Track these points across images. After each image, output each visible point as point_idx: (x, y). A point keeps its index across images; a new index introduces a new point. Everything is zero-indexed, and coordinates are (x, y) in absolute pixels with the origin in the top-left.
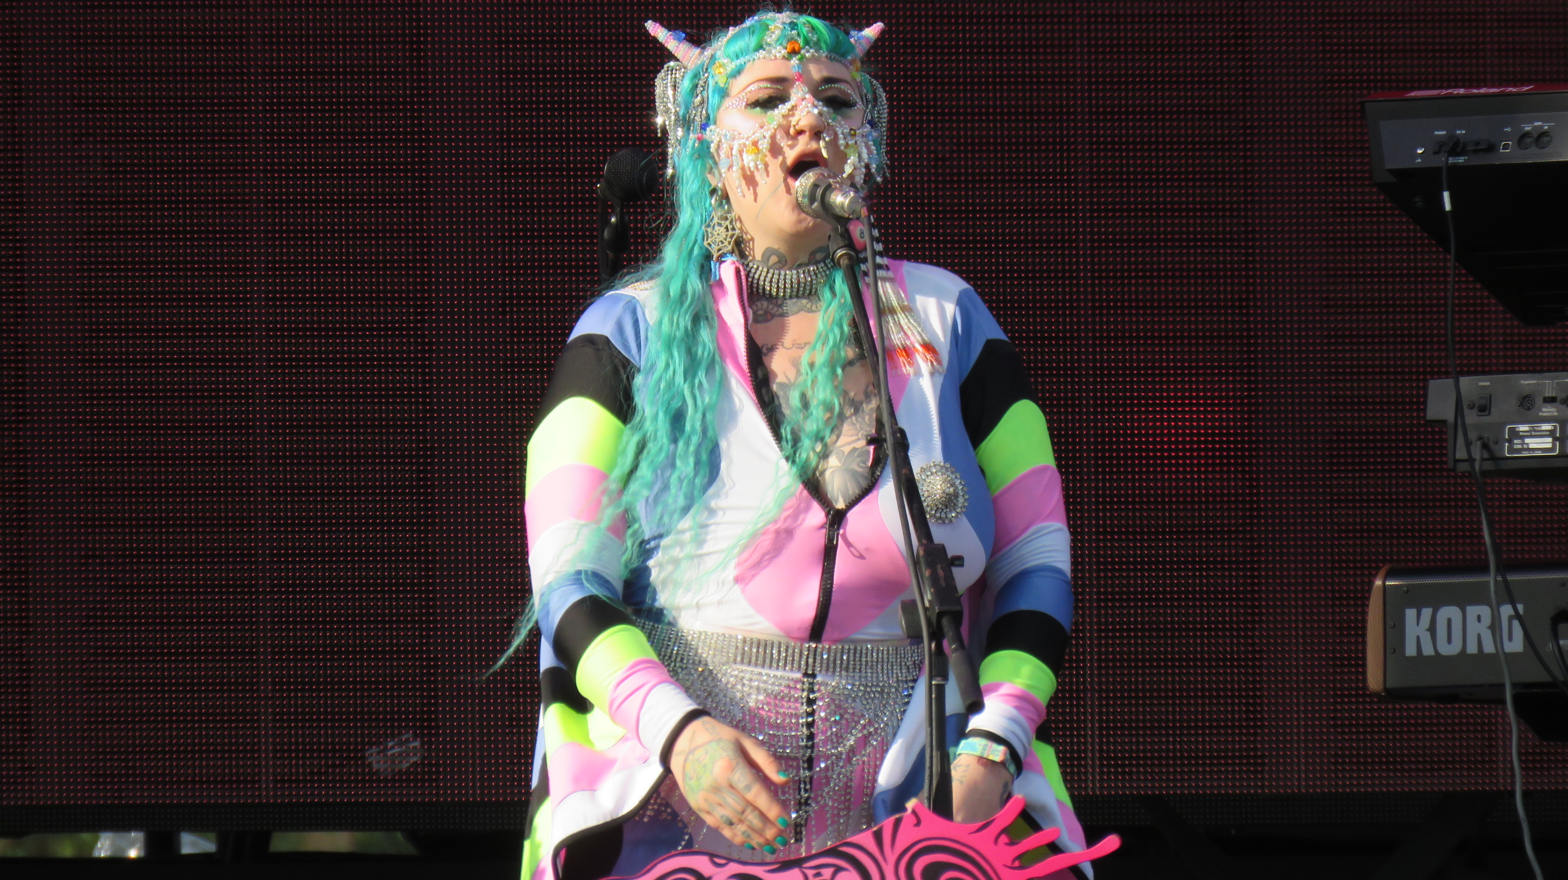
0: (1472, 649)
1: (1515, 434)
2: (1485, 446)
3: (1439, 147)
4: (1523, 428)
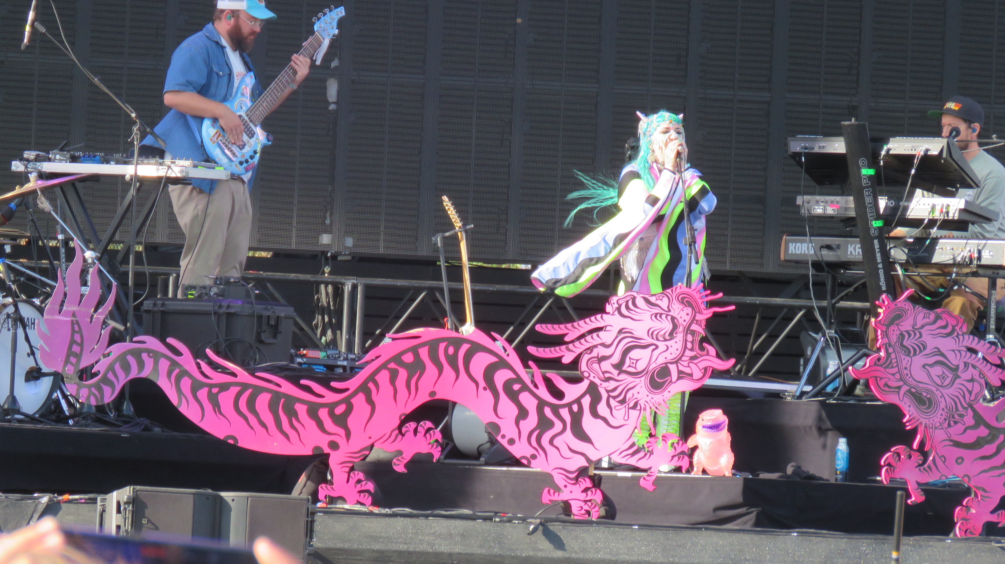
0: (803, 252)
1: (814, 208)
2: (808, 210)
3: (802, 148)
4: (816, 207)
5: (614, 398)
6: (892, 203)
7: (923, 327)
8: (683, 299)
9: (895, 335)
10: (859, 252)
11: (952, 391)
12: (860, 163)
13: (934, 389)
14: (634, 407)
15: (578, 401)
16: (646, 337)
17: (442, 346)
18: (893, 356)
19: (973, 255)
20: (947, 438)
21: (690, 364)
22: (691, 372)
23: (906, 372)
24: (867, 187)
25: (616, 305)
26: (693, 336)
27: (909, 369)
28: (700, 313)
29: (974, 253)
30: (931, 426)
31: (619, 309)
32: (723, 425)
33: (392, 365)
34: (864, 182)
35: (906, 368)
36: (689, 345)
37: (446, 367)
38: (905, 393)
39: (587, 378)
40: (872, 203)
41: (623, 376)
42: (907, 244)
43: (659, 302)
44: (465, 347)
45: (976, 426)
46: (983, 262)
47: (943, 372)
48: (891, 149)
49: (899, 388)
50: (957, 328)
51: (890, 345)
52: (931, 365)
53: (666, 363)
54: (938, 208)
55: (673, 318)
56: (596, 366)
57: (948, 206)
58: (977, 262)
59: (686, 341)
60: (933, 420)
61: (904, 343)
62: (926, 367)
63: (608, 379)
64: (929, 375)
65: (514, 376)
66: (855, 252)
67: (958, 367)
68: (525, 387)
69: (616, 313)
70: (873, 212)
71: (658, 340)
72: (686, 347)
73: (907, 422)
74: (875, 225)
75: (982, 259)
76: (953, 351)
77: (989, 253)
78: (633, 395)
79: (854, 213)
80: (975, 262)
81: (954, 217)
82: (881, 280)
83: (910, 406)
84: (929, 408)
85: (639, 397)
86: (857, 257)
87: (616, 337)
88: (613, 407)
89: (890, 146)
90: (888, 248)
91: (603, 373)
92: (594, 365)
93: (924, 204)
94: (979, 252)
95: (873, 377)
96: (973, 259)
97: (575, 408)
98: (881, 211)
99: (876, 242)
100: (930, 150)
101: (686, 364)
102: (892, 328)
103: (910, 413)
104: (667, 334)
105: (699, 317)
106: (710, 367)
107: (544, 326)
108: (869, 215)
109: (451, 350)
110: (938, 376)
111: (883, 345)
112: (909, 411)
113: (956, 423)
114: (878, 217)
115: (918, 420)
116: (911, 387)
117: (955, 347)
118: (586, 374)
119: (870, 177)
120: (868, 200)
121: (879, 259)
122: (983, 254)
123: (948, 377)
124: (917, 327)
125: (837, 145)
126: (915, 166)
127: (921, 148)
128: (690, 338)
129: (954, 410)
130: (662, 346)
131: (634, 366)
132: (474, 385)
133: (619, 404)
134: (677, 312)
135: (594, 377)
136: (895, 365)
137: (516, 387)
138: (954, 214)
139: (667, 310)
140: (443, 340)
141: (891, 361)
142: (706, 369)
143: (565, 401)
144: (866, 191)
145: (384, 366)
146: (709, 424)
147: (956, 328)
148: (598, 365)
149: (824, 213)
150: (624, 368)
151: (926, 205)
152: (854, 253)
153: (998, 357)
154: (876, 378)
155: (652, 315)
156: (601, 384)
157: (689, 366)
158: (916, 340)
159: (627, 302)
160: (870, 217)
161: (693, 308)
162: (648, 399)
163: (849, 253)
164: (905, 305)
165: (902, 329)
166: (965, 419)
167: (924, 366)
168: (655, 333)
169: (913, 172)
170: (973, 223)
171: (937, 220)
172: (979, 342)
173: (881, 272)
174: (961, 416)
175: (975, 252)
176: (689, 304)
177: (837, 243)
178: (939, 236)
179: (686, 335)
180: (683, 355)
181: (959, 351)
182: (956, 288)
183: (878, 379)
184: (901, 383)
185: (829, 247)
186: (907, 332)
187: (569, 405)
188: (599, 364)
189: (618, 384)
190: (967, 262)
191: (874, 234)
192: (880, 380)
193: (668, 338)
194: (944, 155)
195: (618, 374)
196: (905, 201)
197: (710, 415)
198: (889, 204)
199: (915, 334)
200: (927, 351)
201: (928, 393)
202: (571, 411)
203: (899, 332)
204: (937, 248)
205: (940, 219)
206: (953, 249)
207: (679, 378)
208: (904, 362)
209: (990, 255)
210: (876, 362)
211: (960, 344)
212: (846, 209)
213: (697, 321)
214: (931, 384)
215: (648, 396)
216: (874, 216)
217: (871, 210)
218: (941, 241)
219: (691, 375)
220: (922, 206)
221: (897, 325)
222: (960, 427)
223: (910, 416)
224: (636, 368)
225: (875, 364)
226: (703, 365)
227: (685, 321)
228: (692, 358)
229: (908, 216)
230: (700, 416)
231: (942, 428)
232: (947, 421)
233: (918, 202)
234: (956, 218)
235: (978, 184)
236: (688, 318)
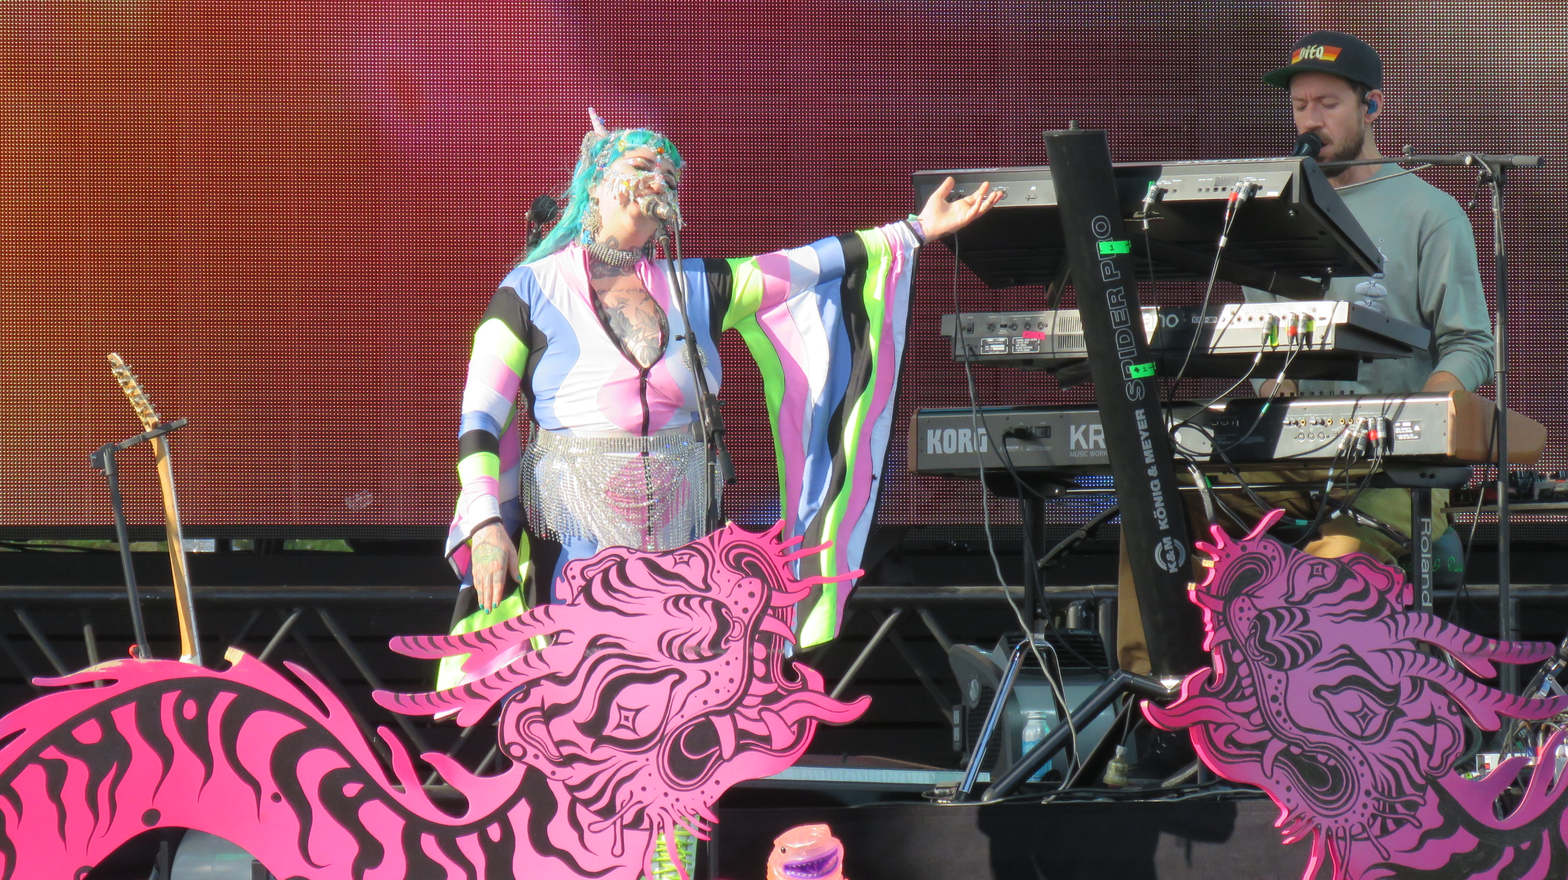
0: (962, 450)
1: (985, 343)
2: (971, 348)
4: (990, 340)
5: (587, 803)
6: (1172, 321)
7: (1309, 597)
8: (738, 558)
9: (1244, 620)
10: (1096, 442)
11: (1387, 747)
12: (1094, 227)
13: (1344, 746)
14: (636, 823)
15: (501, 815)
16: (654, 654)
17: (169, 700)
18: (1243, 670)
19: (1372, 435)
20: (1382, 861)
21: (764, 714)
22: (767, 733)
23: (1275, 707)
24: (1113, 285)
25: (579, 582)
26: (768, 646)
27: (1281, 700)
28: (780, 590)
29: (1375, 430)
30: (1341, 834)
31: (586, 591)
32: (831, 862)
33: (51, 753)
34: (1106, 273)
35: (1275, 699)
36: (759, 669)
37: (181, 749)
38: (1276, 759)
39: (519, 759)
40: (1126, 322)
41: (604, 751)
42: (1211, 418)
43: (681, 569)
44: (223, 700)
45: (1445, 831)
46: (1400, 449)
47: (1364, 705)
48: (1166, 191)
49: (1262, 746)
50: (1391, 597)
51: (1235, 646)
52: (1335, 689)
53: (706, 715)
54: (1285, 326)
55: (718, 606)
56: (538, 730)
57: (1309, 319)
58: (1384, 450)
59: (752, 658)
60: (1346, 820)
61: (1269, 638)
62: (1324, 693)
63: (569, 761)
64: (1331, 712)
65: (343, 764)
66: (1087, 442)
67: (1397, 688)
68: (372, 791)
69: (581, 599)
70: (1130, 344)
71: (683, 659)
72: (751, 675)
73: (1285, 825)
74: (1135, 375)
75: (1396, 442)
76: (1384, 651)
77: (1412, 427)
78: (632, 793)
79: (1085, 349)
80: (1379, 451)
81: (1323, 344)
82: (1157, 505)
83: (1289, 789)
84: (1333, 791)
85: (646, 798)
86: (1092, 454)
87: (584, 659)
88: (585, 827)
89: (1163, 182)
90: (1170, 426)
91: (558, 744)
92: (532, 726)
93: (1250, 319)
94: (1388, 426)
95: (1201, 722)
96: (1374, 444)
97: (494, 832)
98: (1149, 339)
99: (1139, 414)
100: (1261, 188)
101: (753, 713)
102: (1238, 603)
103: (1291, 806)
104: (705, 645)
105: (778, 599)
106: (811, 718)
107: (409, 639)
108: (1120, 351)
109: (190, 709)
110: (1353, 714)
111: (1218, 645)
112: (1289, 800)
113: (1399, 823)
114: (1143, 354)
115: (1310, 821)
116: (1290, 744)
117: (1388, 642)
118: (516, 751)
119: (1118, 260)
120: (1117, 314)
121: (1149, 457)
122: (1397, 430)
123: (1376, 714)
124: (1297, 598)
125: (1033, 188)
126: (1226, 229)
127: (1238, 184)
128: (760, 651)
129: (1394, 795)
130: (694, 673)
131: (630, 724)
132: (249, 790)
133: (598, 819)
134: (726, 588)
135: (536, 757)
136: (1248, 692)
137: (351, 790)
138: (1324, 338)
139: (703, 587)
140: (169, 685)
141: (1239, 686)
142: (801, 723)
143: (470, 817)
144: (1111, 294)
145: (31, 756)
146: (800, 859)
147: (1388, 596)
148: (543, 727)
149: (1010, 354)
150: (607, 732)
151: (1256, 318)
152: (1084, 446)
153: (1489, 660)
154: (1206, 724)
155: (667, 600)
156: (553, 773)
157: (761, 719)
158: (1295, 629)
159: (606, 572)
160: (1122, 355)
161: (764, 580)
162: (667, 803)
163: (1073, 447)
164: (1265, 547)
165: (1262, 604)
166: (1421, 813)
167: (1317, 692)
168: (677, 643)
169: (1223, 241)
170: (1368, 359)
171: (1283, 355)
172: (1443, 628)
173: (1155, 487)
174: (1412, 806)
175: (1379, 428)
176: (754, 571)
177: (1043, 423)
178: (1287, 395)
179: (751, 645)
180: (745, 693)
181: (1398, 651)
182: (1336, 514)
183: (1211, 727)
184: (1265, 735)
185: (1023, 435)
186: (1273, 611)
187: (480, 827)
188: (547, 723)
189: (591, 770)
190: (1360, 452)
191: (1133, 396)
192: (1215, 730)
193: (707, 653)
194: (1295, 198)
195: (594, 747)
196: (1207, 315)
197: (801, 840)
198: (1166, 322)
199: (1293, 616)
200: (1321, 657)
201: (1330, 757)
202: (485, 841)
203: (1254, 613)
204: (1286, 421)
205: (1292, 353)
206: (1323, 423)
207: (739, 749)
208: (1271, 684)
209: (1415, 433)
210: (1203, 685)
211: (1401, 636)
212: (1064, 340)
213: (774, 609)
214: (1335, 732)
215: (666, 794)
216: (1132, 353)
217: (1123, 339)
218: (1293, 405)
219: (767, 739)
220: (1245, 324)
221: (1250, 596)
222: (1408, 835)
223: (1290, 812)
224: (634, 730)
225: (1203, 693)
226: (793, 714)
227: (745, 610)
228: (769, 699)
229: (1214, 348)
230: (776, 842)
231: (1368, 838)
232: (1380, 819)
233: (1234, 314)
234: (1328, 348)
235: (1376, 263)
236: (752, 604)
